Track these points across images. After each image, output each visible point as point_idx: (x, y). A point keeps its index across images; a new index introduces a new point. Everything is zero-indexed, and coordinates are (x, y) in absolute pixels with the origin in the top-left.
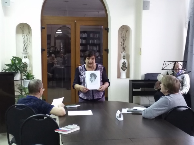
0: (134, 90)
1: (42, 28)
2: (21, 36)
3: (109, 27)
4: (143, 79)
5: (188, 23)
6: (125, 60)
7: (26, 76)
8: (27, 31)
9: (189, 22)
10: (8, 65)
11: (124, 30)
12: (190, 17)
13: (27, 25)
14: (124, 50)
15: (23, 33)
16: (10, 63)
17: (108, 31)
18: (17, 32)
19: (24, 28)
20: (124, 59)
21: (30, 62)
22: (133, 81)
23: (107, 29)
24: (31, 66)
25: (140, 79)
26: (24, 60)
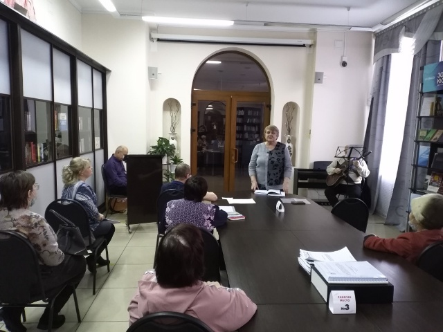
0: (300, 181)
1: (193, 105)
2: (168, 114)
3: (272, 104)
4: (312, 168)
5: (370, 100)
6: (291, 145)
7: (173, 160)
8: (176, 109)
9: (373, 99)
10: (153, 147)
11: (290, 108)
12: (374, 93)
13: (176, 100)
14: (289, 131)
15: (171, 110)
16: (156, 144)
17: (270, 109)
18: (165, 109)
19: (172, 105)
20: (289, 143)
21: (178, 144)
22: (299, 170)
23: (269, 107)
24: (179, 149)
25: (308, 168)
26: (171, 142)
